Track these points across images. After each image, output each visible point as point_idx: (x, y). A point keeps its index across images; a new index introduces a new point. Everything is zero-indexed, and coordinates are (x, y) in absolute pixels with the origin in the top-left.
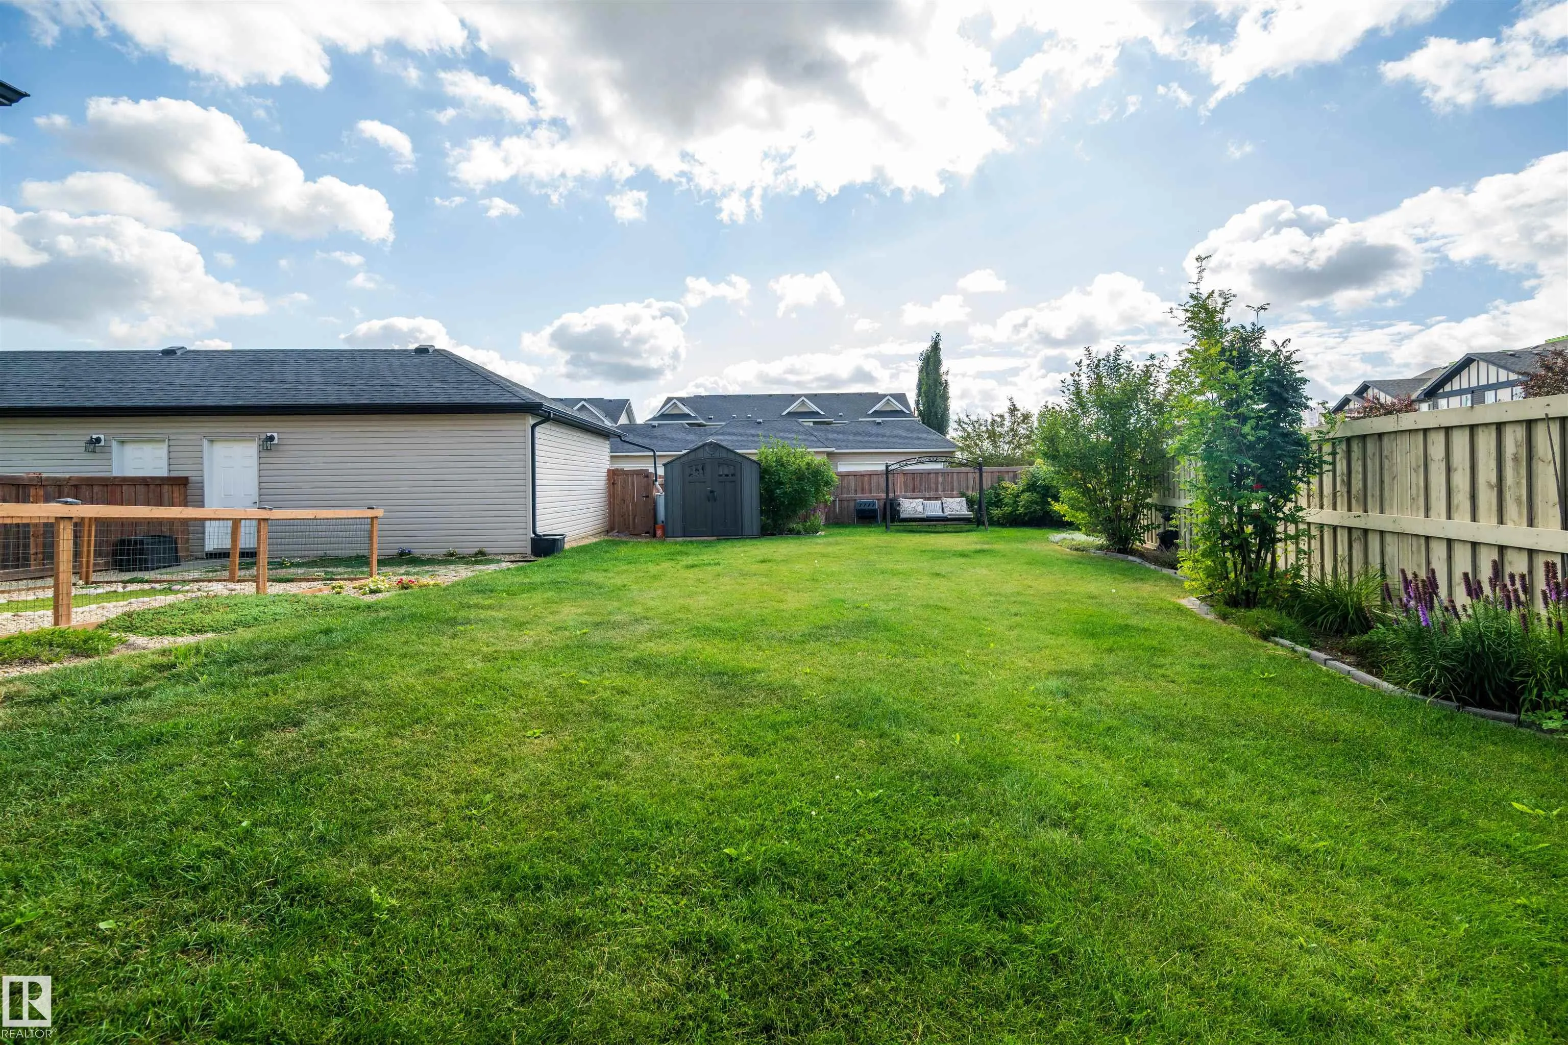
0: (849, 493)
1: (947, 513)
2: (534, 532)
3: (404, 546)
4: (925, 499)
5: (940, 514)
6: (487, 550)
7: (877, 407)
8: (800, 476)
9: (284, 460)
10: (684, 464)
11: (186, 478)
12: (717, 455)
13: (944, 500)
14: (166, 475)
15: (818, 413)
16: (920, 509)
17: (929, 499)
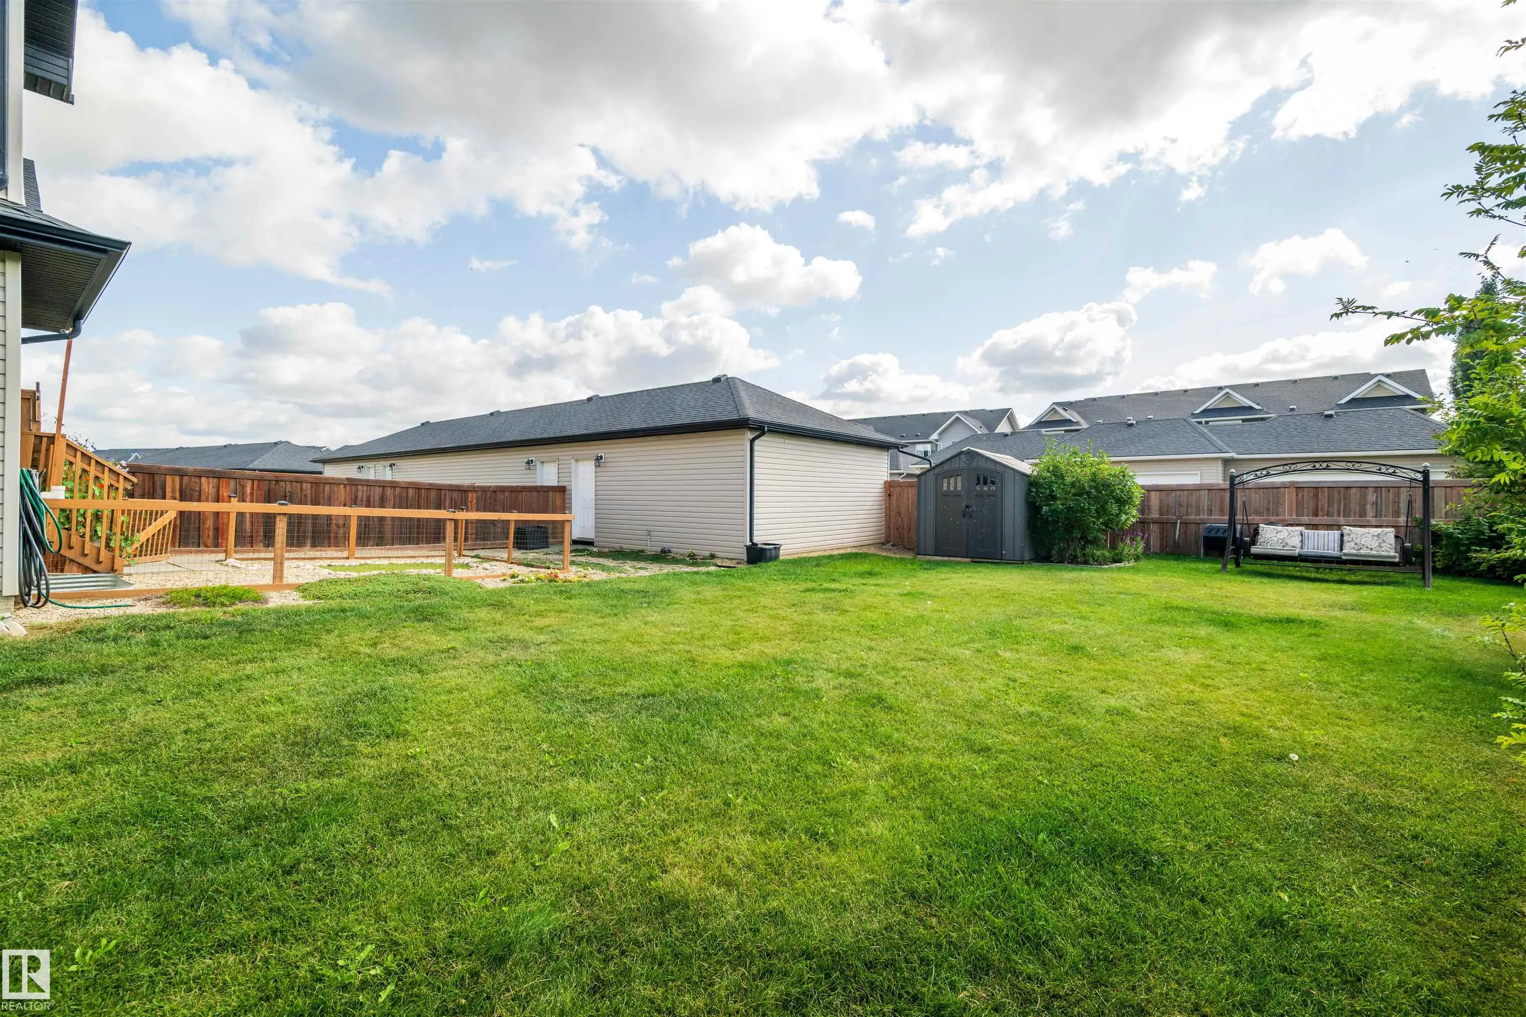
0: (1198, 513)
1: (1349, 549)
2: (751, 540)
3: (666, 545)
4: (1309, 526)
5: (1335, 552)
6: (718, 554)
7: (1356, 394)
8: (1080, 491)
9: (609, 474)
10: (937, 476)
11: (565, 487)
12: (974, 464)
13: (1347, 530)
14: (556, 484)
15: (1251, 408)
16: (1295, 541)
17: (1315, 527)
